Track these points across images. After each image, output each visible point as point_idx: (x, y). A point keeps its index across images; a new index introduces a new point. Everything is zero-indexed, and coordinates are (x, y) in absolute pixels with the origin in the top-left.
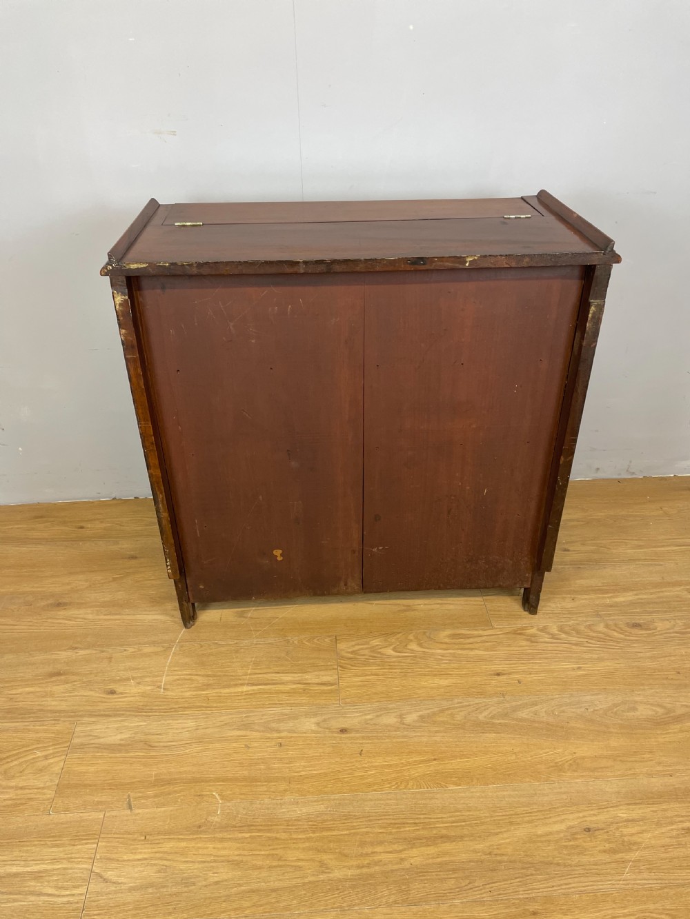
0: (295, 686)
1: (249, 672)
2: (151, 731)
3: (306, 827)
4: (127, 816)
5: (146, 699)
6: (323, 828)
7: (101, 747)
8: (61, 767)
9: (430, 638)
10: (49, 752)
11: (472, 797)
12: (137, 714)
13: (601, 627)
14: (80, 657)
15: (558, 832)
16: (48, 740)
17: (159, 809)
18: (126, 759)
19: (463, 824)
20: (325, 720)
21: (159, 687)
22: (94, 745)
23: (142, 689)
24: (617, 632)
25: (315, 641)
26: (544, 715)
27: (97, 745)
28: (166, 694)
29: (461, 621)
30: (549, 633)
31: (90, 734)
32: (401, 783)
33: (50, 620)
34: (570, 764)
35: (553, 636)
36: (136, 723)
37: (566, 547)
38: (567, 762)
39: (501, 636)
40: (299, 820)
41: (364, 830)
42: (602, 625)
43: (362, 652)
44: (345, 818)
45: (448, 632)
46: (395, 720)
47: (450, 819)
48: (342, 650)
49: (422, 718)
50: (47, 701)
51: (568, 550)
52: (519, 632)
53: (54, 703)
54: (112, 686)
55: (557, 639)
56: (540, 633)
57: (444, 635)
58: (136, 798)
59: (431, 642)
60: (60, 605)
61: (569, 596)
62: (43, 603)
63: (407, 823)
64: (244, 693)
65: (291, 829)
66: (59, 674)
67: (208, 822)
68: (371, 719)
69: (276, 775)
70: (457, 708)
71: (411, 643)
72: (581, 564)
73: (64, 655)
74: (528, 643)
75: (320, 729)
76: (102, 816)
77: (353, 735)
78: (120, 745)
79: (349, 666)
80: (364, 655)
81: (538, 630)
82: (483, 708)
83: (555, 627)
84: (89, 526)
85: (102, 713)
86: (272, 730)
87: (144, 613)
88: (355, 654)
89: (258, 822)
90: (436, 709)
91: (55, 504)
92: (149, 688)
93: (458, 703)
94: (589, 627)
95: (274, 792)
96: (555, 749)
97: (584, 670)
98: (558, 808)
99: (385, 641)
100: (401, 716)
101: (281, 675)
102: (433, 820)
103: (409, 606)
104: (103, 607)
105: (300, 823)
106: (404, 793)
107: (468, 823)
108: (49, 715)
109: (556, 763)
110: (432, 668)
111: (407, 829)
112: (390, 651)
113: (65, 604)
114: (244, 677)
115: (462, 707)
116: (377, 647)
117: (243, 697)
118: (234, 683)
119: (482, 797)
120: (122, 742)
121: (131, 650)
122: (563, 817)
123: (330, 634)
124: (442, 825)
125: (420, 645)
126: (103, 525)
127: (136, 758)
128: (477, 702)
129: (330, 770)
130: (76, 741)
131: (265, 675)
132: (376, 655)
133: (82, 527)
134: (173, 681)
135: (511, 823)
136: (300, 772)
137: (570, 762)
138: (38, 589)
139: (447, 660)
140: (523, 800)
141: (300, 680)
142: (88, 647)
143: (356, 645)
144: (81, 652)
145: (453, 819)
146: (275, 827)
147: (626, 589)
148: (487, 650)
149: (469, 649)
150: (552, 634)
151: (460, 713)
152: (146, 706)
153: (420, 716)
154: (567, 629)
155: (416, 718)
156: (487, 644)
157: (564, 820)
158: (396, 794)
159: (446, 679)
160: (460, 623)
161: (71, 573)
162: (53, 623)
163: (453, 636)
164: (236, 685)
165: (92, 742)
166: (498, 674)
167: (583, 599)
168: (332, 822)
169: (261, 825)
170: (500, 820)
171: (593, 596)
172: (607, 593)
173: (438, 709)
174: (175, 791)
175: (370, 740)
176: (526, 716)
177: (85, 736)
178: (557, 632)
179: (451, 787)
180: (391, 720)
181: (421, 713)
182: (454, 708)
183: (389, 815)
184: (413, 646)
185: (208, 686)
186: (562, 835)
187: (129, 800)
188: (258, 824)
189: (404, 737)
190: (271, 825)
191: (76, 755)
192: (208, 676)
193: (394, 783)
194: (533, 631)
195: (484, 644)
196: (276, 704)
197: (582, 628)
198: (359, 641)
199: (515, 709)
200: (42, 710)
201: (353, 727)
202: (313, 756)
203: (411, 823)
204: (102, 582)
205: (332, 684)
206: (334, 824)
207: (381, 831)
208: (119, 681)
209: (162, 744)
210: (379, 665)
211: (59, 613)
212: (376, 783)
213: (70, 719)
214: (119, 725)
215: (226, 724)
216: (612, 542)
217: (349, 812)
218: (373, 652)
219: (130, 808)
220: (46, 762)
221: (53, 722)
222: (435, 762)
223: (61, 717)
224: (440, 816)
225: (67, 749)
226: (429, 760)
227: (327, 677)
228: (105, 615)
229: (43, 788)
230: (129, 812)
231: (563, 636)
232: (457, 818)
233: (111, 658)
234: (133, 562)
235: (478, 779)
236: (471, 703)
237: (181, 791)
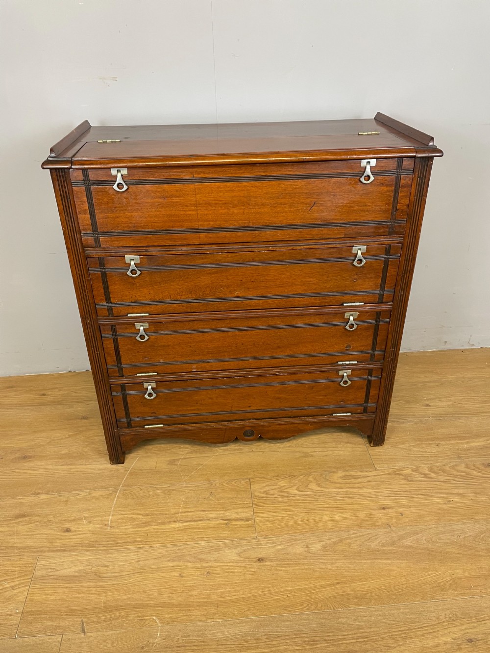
0: (218, 522)
1: (180, 511)
2: (100, 563)
3: (234, 646)
4: (81, 639)
5: (96, 536)
6: (247, 647)
7: (57, 579)
8: (26, 596)
9: (326, 479)
10: (15, 583)
11: (371, 616)
12: (88, 549)
13: (462, 467)
14: (42, 501)
15: (446, 644)
16: (14, 573)
17: (108, 633)
18: (81, 589)
19: (366, 639)
20: (244, 551)
21: (106, 525)
22: (52, 577)
23: (93, 527)
24: (476, 471)
25: (233, 483)
26: (425, 542)
27: (56, 577)
28: (111, 531)
29: (350, 464)
30: (421, 474)
31: (50, 567)
32: (312, 605)
33: (17, 471)
34: (451, 584)
35: (425, 475)
36: (87, 557)
37: (427, 403)
38: (448, 582)
39: (383, 476)
40: (227, 640)
41: (282, 648)
42: (463, 465)
43: (272, 492)
44: (266, 637)
45: (340, 474)
46: (303, 549)
47: (355, 636)
48: (255, 491)
49: (324, 547)
50: (14, 539)
51: (430, 406)
52: (397, 472)
53: (18, 541)
54: (68, 525)
55: (429, 478)
56: (414, 473)
57: (337, 476)
58: (88, 623)
59: (327, 483)
60: (25, 458)
61: (434, 442)
62: (12, 457)
63: (319, 641)
64: (177, 529)
65: (221, 648)
66: (24, 516)
67: (150, 643)
68: (282, 550)
69: (206, 600)
70: (352, 538)
71: (311, 484)
72: (441, 417)
73: (28, 499)
74: (406, 482)
75: (242, 559)
76: (60, 639)
77: (266, 563)
78: (74, 576)
79: (262, 504)
80: (273, 495)
81: (412, 470)
82: (374, 538)
83: (426, 468)
84: (50, 393)
85: (59, 548)
86: (202, 560)
87: (94, 463)
88: (266, 494)
89: (192, 642)
90: (335, 540)
91: (23, 377)
92: (98, 526)
93: (353, 534)
94: (453, 467)
95: (205, 616)
96: (436, 571)
97: (452, 504)
98: (444, 622)
99: (290, 482)
100: (307, 546)
101: (207, 512)
102: (340, 637)
103: (307, 453)
104: (61, 459)
105: (228, 643)
106: (315, 613)
107: (370, 639)
108: (15, 551)
109: (439, 583)
110: (329, 504)
111: (319, 646)
112: (294, 491)
113: (30, 457)
114: (177, 515)
115: (357, 537)
116: (284, 488)
117: (176, 532)
118: (168, 520)
119: (380, 616)
120: (77, 574)
121: (83, 494)
122: (449, 630)
123: (245, 477)
124: (348, 642)
125: (319, 485)
126: (61, 392)
127: (88, 587)
128: (369, 532)
129: (251, 595)
130: (38, 573)
131: (193, 513)
132: (283, 494)
133: (44, 395)
134: (118, 519)
135: (406, 637)
136: (225, 597)
137: (450, 582)
138: (8, 445)
139: (341, 497)
140: (414, 617)
141: (221, 517)
142: (48, 492)
143: (267, 486)
144: (42, 497)
145: (358, 635)
146: (206, 647)
147: (478, 436)
148: (373, 488)
149: (358, 488)
150: (424, 474)
151: (356, 542)
152: (96, 541)
153: (323, 546)
154: (436, 469)
155: (320, 548)
156: (372, 483)
157: (450, 632)
158: (307, 614)
159: (342, 513)
160: (350, 466)
161: (35, 432)
162: (20, 473)
163: (344, 477)
164: (170, 522)
165: (51, 574)
166: (384, 509)
167: (445, 445)
168: (255, 642)
169: (196, 646)
170: (396, 635)
171: (453, 442)
172: (464, 439)
173: (337, 539)
174: (120, 617)
175: (283, 567)
176: (409, 544)
177: (45, 569)
178: (428, 472)
179: (353, 607)
180: (299, 549)
181: (324, 543)
182: (350, 538)
183: (303, 634)
184: (313, 486)
185: (146, 524)
186: (449, 646)
187: (83, 625)
188: (192, 644)
189: (311, 564)
190: (204, 645)
191: (39, 586)
192: (147, 515)
193: (305, 605)
194: (409, 472)
195: (370, 483)
196: (204, 538)
197: (447, 468)
198: (267, 483)
199: (401, 538)
200: (10, 547)
201: (268, 557)
202: (236, 583)
203: (323, 641)
204: (60, 438)
205: (249, 520)
206: (257, 643)
207: (297, 648)
208: (74, 520)
209: (109, 575)
210: (286, 503)
211: (25, 464)
212: (291, 606)
213: (33, 554)
214: (74, 559)
215: (163, 556)
216: (463, 399)
217: (269, 632)
218: (281, 491)
219: (84, 632)
220: (12, 593)
221: (19, 557)
222: (338, 586)
223: (25, 552)
224: (346, 633)
225: (30, 580)
226: (333, 584)
227: (246, 514)
228: (62, 465)
229: (10, 615)
230: (82, 635)
231: (433, 475)
232: (361, 635)
233: (66, 501)
234: (84, 421)
235: (375, 599)
236: (364, 533)
237: (127, 616)
